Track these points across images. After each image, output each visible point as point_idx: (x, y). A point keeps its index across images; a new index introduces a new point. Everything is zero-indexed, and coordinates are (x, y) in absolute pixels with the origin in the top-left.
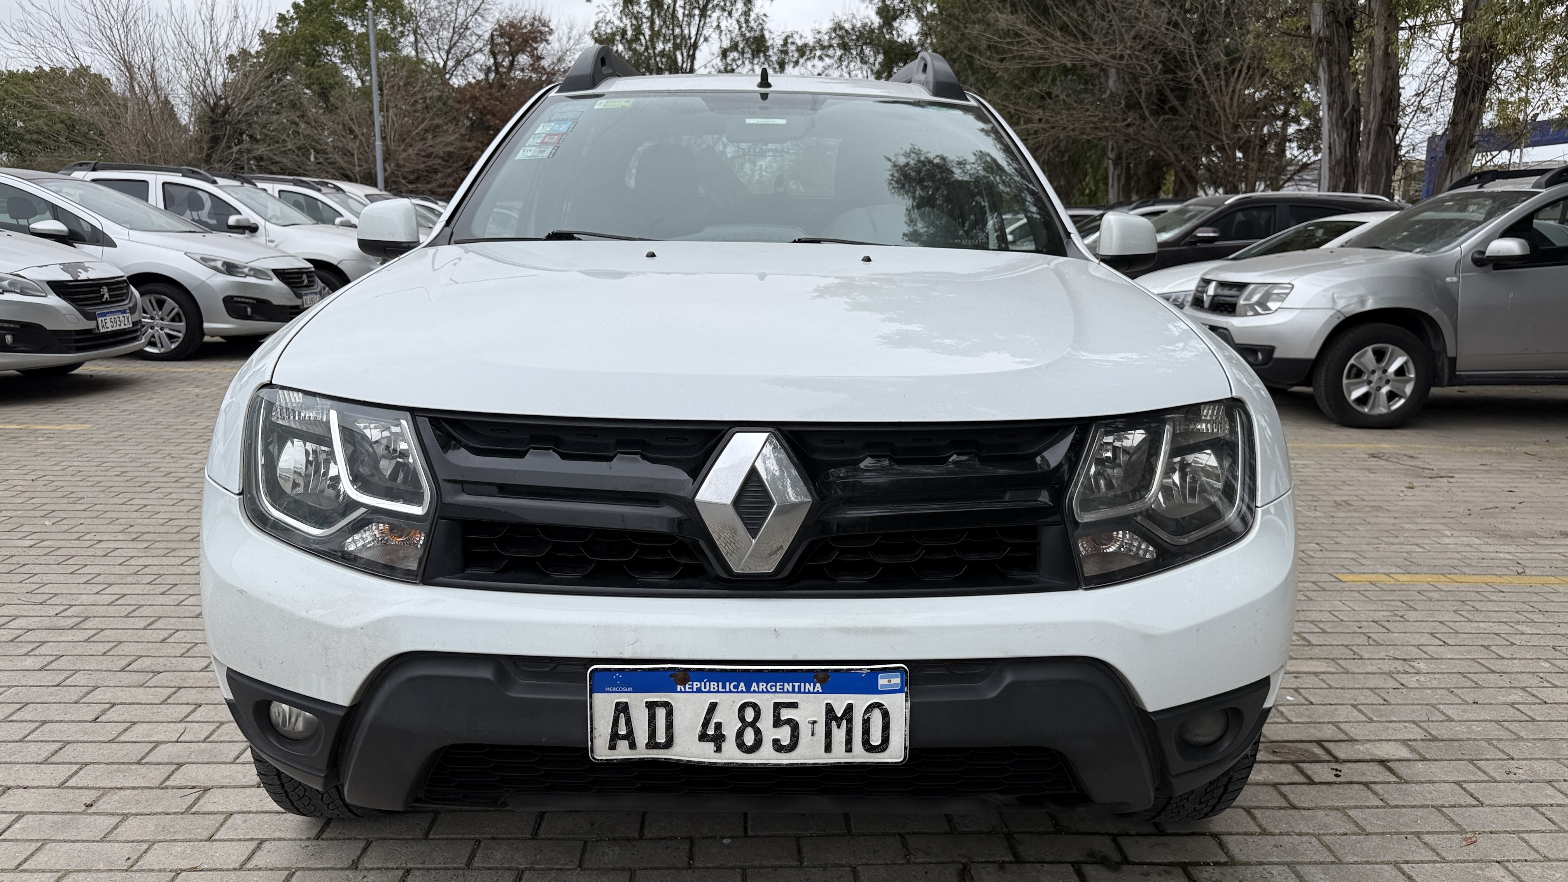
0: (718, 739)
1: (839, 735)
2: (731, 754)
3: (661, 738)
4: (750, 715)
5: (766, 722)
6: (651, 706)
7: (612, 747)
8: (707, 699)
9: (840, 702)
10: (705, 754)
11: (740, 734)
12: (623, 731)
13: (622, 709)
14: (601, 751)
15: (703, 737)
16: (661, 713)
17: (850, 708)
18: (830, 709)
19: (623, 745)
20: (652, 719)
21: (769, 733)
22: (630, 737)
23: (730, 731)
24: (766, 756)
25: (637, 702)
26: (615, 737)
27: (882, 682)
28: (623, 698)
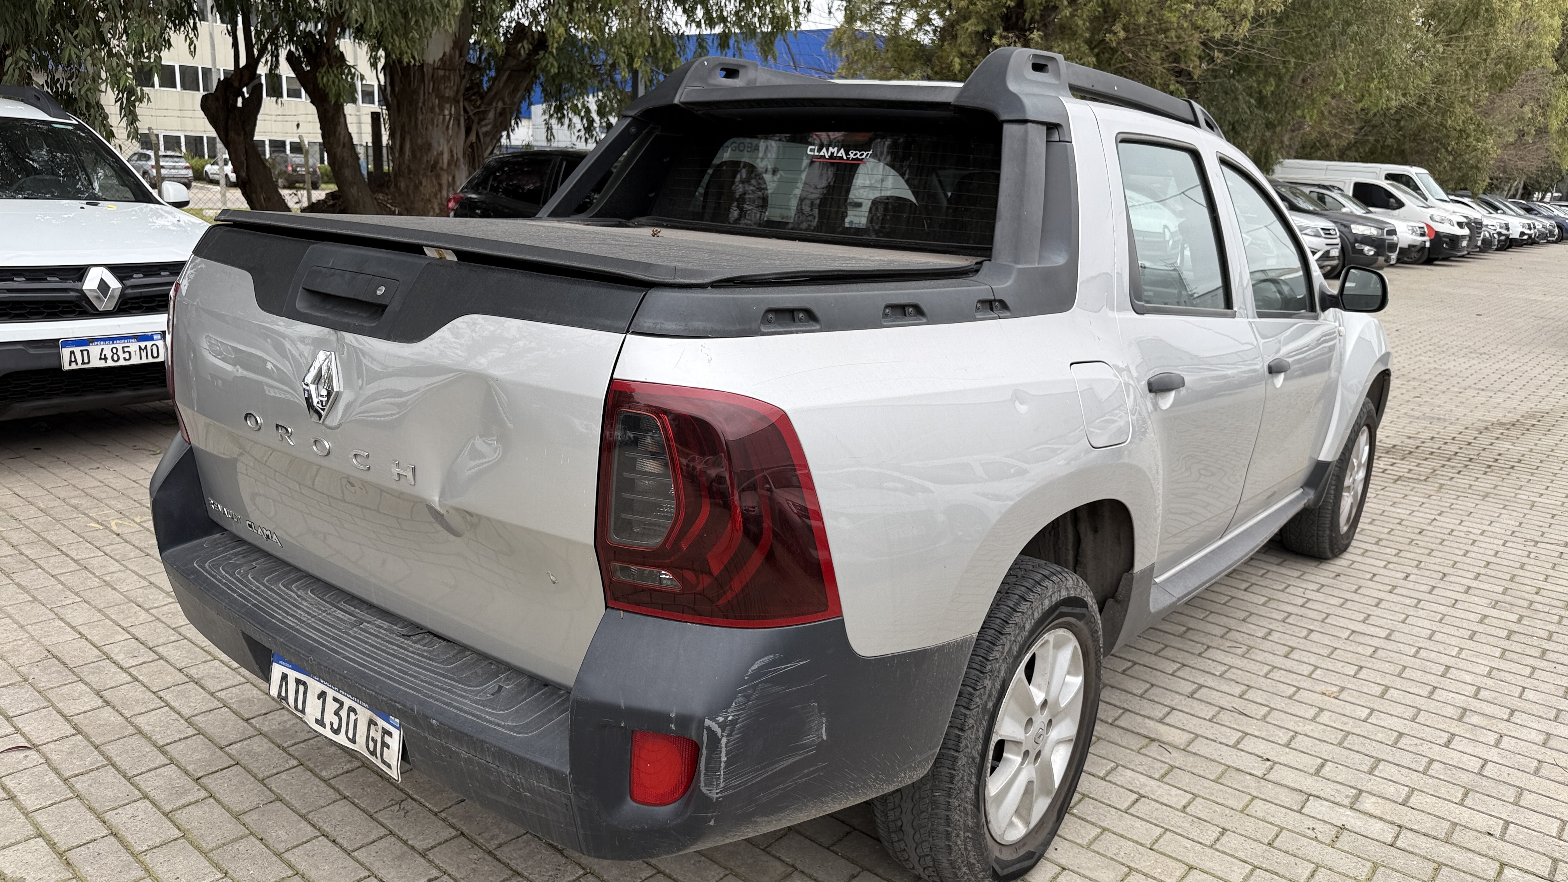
0: (106, 359)
1: (144, 354)
2: (110, 363)
3: (86, 361)
4: (115, 351)
5: (120, 353)
6: (82, 351)
7: (70, 365)
8: (99, 348)
9: (143, 344)
10: (102, 364)
11: (112, 357)
12: (73, 359)
13: (72, 352)
14: (66, 367)
15: (101, 359)
16: (85, 353)
17: (146, 346)
18: (140, 347)
19: (73, 364)
20: (82, 355)
21: (122, 356)
22: (76, 361)
23: (109, 356)
24: (122, 363)
25: (77, 350)
26: (71, 362)
27: (155, 337)
28: (72, 349)
